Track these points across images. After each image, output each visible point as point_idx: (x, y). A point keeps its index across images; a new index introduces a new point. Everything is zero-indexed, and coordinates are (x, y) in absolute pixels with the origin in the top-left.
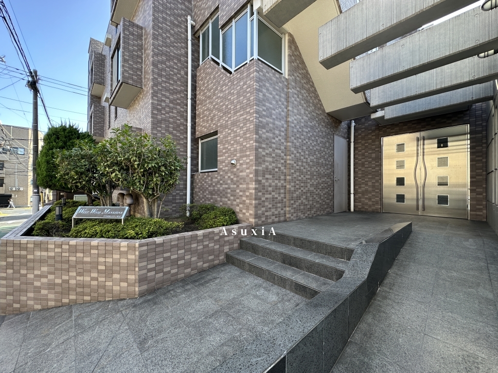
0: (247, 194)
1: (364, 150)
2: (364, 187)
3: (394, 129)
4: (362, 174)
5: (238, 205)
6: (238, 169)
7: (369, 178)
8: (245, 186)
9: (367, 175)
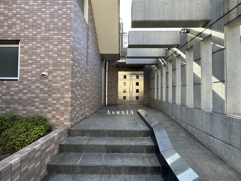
0: (62, 102)
1: (111, 76)
2: (111, 93)
3: (123, 69)
4: (111, 87)
5: (50, 112)
6: (49, 81)
7: (113, 89)
8: (59, 95)
9: (113, 88)
